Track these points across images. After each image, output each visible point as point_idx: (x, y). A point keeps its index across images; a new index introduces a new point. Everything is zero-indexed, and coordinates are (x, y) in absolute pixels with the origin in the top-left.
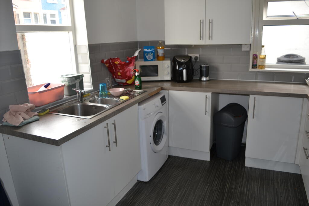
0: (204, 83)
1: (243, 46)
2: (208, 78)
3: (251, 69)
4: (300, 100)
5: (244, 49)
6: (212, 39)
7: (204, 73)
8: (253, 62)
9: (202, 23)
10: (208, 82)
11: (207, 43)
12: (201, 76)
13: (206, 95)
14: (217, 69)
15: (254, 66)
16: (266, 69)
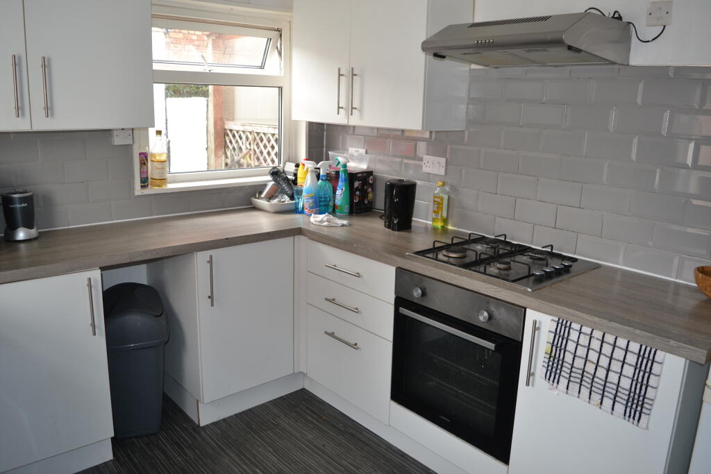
0: (22, 246)
1: (115, 133)
2: (33, 232)
3: (138, 191)
4: (288, 241)
5: (118, 141)
6: (52, 115)
7: (19, 217)
8: (141, 173)
9: (16, 62)
10: (35, 244)
11: (36, 128)
12: (12, 227)
13: (90, 279)
14: (48, 201)
15: (145, 182)
16: (171, 186)
